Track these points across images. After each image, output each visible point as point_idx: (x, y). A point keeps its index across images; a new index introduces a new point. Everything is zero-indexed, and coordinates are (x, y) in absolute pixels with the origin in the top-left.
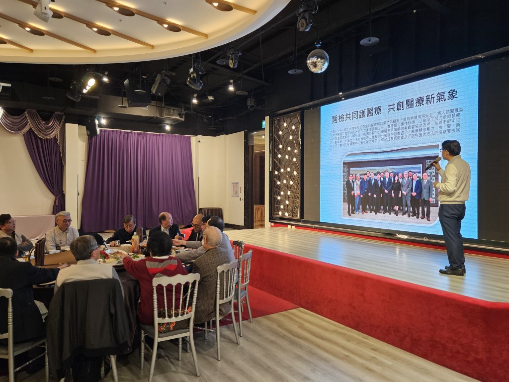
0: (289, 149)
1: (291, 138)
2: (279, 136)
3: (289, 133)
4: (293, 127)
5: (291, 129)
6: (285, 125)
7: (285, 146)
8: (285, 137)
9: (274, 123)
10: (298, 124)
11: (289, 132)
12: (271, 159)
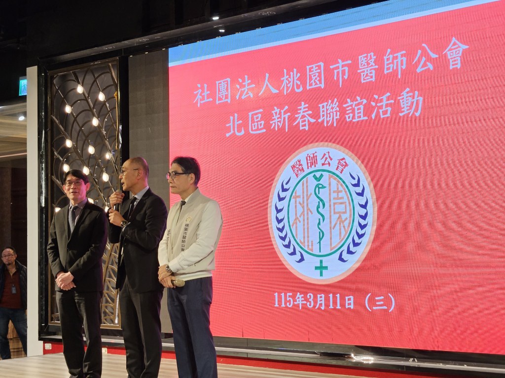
0: (91, 150)
1: (95, 122)
2: (64, 117)
3: (91, 110)
4: (101, 97)
5: (96, 101)
6: (80, 89)
7: (80, 143)
8: (80, 120)
9: (52, 83)
10: (113, 88)
11: (89, 107)
12: (43, 176)
